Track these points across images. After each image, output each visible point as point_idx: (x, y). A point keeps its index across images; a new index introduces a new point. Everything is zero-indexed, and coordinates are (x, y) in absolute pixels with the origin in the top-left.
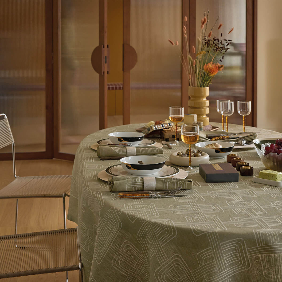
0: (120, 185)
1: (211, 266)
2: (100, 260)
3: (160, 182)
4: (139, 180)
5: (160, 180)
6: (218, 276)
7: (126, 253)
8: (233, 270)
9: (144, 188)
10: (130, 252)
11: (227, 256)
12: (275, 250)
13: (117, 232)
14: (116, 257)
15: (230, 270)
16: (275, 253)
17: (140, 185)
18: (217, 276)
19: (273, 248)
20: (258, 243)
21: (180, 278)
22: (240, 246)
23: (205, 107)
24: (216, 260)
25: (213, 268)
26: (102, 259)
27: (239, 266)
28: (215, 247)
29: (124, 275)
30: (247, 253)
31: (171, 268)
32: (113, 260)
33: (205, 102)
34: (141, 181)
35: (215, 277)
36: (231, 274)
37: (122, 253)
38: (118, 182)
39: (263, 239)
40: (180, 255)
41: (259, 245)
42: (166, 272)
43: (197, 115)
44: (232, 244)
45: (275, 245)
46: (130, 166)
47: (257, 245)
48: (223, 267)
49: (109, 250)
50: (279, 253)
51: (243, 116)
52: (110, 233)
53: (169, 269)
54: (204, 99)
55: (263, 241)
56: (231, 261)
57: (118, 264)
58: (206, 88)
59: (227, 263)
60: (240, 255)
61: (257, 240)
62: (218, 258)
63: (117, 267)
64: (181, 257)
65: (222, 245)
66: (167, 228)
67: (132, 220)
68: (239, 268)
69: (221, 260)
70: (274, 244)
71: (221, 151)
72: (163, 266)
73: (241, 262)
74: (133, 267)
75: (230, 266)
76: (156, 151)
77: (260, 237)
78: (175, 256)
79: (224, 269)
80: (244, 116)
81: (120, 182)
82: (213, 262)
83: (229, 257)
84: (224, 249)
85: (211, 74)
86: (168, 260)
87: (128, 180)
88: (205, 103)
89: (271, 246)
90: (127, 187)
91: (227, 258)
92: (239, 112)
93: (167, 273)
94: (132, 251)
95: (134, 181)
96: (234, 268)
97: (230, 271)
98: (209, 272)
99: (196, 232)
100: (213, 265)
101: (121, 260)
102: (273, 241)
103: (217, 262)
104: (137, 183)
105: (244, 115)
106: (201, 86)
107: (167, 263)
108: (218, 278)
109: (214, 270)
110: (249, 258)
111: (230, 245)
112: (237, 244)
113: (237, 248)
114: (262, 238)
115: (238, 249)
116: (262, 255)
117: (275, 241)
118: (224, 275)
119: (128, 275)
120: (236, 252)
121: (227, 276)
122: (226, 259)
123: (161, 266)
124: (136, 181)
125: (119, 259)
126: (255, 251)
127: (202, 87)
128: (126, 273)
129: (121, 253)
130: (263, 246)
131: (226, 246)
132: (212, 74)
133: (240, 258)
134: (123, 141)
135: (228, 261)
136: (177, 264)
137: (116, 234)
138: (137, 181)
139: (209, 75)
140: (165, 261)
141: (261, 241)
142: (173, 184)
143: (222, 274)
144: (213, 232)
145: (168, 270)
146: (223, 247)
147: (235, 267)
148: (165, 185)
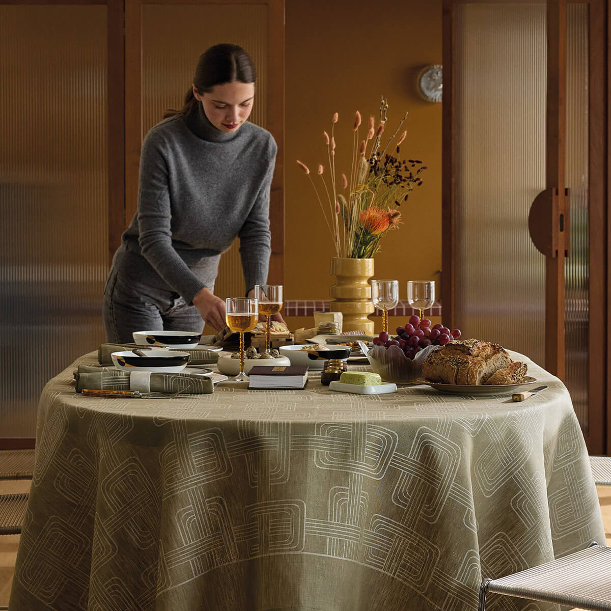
0: (89, 379)
1: (173, 467)
2: (39, 481)
3: (158, 379)
4: (123, 376)
5: (159, 376)
6: (182, 481)
7: (75, 468)
8: (207, 476)
9: (131, 387)
10: (81, 466)
11: (196, 454)
12: (262, 444)
13: (62, 436)
14: (61, 474)
15: (201, 475)
16: (263, 448)
17: (124, 382)
18: (179, 482)
19: (259, 441)
20: (242, 435)
21: (138, 493)
22: (217, 441)
23: (365, 300)
24: (180, 459)
25: (175, 470)
26: (41, 478)
27: (215, 470)
28: (180, 440)
29: (71, 502)
30: (226, 450)
31: (124, 477)
32: (56, 479)
33: (365, 289)
34: (127, 377)
35: (176, 484)
36: (203, 481)
37: (70, 468)
38: (87, 375)
39: (248, 430)
40: (138, 459)
41: (242, 438)
42: (116, 483)
43: (344, 315)
44: (204, 437)
45: (265, 437)
46: (124, 361)
47: (241, 438)
48: (190, 470)
49: (51, 465)
50: (268, 447)
51: (419, 311)
52: (54, 441)
53: (122, 478)
54: (362, 283)
55: (248, 433)
56: (204, 462)
57: (63, 485)
58: (366, 259)
59: (197, 465)
60: (216, 454)
61: (240, 431)
62: (182, 455)
63: (62, 491)
64: (140, 462)
65: (189, 437)
66: (122, 420)
67: (81, 414)
68: (216, 473)
69: (187, 459)
70: (263, 435)
71: (320, 356)
72: (113, 474)
73: (219, 464)
74: (86, 490)
75: (201, 469)
76: (206, 356)
77: (244, 426)
78: (130, 460)
79: (191, 472)
80: (422, 312)
81: (89, 376)
82: (175, 462)
83: (201, 456)
84: (193, 444)
85: (372, 230)
86: (121, 464)
87: (104, 373)
88: (363, 291)
89: (257, 438)
90: (102, 384)
91: (197, 457)
92: (411, 302)
93: (118, 485)
94: (84, 464)
95: (115, 375)
96: (207, 473)
97: (202, 478)
98: (170, 476)
99: (158, 421)
100: (176, 466)
101: (68, 479)
102: (261, 431)
103: (181, 462)
104: (118, 378)
105: (421, 309)
106: (353, 256)
107: (119, 469)
108: (181, 485)
109: (176, 473)
110: (229, 457)
111: (201, 438)
112: (213, 436)
113: (212, 442)
114: (248, 427)
115: (213, 445)
116: (248, 453)
117: (265, 431)
118: (191, 481)
119: (77, 501)
120: (212, 449)
121: (196, 484)
122: (195, 458)
123: (111, 473)
124: (117, 375)
125: (64, 477)
126: (237, 447)
127: (355, 258)
128: (74, 499)
129: (67, 469)
130: (248, 438)
131: (196, 439)
132: (375, 230)
133: (217, 456)
134: (156, 342)
135: (198, 461)
136: (133, 472)
137: (61, 439)
138: (120, 375)
139: (370, 233)
140: (116, 466)
141: (245, 432)
142: (179, 383)
143: (188, 479)
144: (180, 421)
145: (120, 480)
146: (191, 441)
147: (211, 472)
148: (166, 384)
